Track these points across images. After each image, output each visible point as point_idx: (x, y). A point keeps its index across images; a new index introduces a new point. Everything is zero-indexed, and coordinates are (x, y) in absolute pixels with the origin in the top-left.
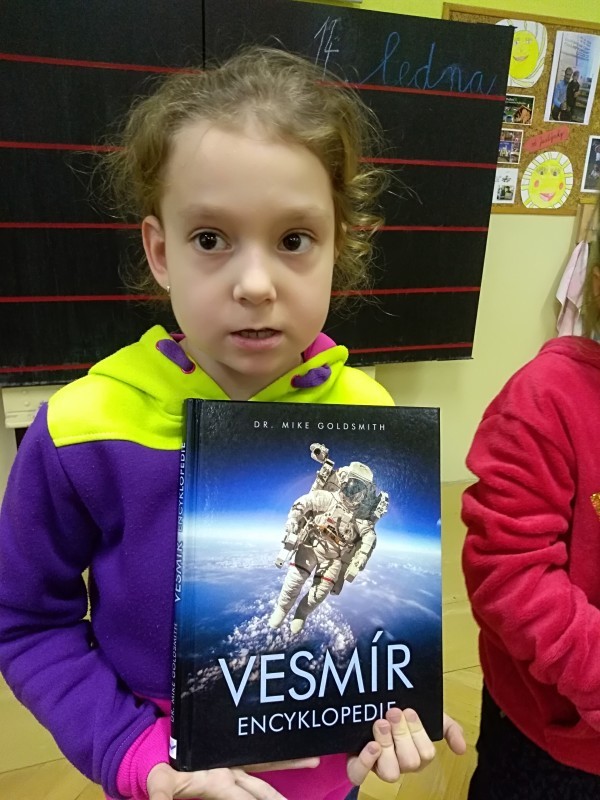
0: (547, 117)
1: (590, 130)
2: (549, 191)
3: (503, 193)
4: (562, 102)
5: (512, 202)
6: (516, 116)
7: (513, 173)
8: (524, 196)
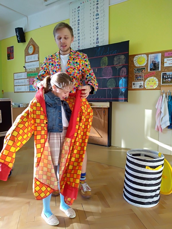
0: (149, 70)
1: (161, 71)
2: (152, 85)
3: (140, 86)
4: (153, 67)
5: (143, 88)
6: (141, 72)
7: (142, 82)
8: (146, 87)
